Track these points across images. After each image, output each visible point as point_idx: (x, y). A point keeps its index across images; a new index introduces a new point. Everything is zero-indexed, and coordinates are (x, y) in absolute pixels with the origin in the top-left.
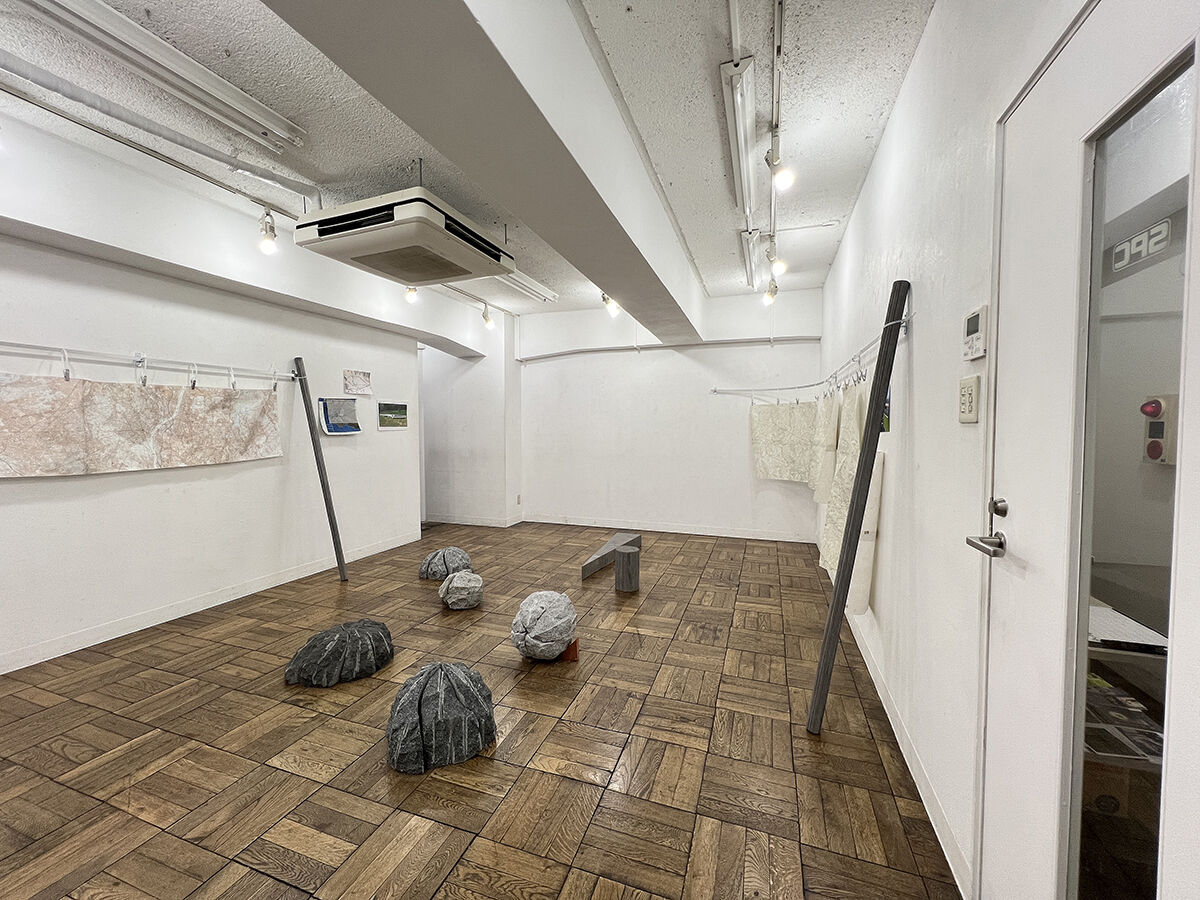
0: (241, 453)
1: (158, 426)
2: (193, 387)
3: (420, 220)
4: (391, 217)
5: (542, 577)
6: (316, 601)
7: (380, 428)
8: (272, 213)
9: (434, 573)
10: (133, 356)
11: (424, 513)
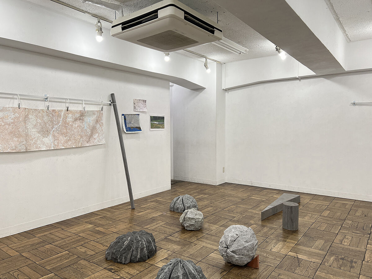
0: (87, 142)
1: (54, 129)
2: (67, 110)
3: (171, 16)
4: (156, 17)
5: (237, 217)
6: (120, 218)
7: (152, 129)
8: (101, 21)
9: (177, 209)
10: (43, 96)
11: (173, 175)
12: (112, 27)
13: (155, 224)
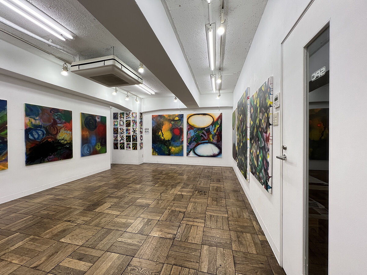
3: (113, 65)
6: (75, 189)
11: (112, 161)
12: (71, 66)
13: (101, 189)
